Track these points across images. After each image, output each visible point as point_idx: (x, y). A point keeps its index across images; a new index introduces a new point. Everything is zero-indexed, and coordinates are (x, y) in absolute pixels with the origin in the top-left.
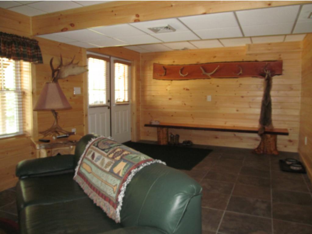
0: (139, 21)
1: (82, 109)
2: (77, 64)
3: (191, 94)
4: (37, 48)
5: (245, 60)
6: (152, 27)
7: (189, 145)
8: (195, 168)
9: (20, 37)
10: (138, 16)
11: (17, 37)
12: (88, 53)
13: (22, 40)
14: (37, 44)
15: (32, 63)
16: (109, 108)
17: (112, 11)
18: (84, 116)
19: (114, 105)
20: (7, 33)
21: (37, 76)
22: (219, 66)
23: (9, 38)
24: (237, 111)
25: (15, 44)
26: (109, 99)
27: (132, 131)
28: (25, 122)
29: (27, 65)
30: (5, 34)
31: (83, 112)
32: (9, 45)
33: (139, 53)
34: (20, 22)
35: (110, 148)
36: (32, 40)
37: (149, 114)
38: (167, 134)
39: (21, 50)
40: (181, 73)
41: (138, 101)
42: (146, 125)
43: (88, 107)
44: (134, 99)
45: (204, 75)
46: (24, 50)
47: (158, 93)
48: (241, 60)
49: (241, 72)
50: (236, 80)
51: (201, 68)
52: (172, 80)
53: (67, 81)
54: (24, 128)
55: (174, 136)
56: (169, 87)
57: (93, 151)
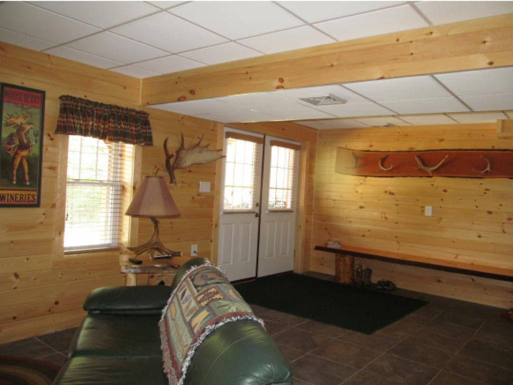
0: (282, 87)
1: (210, 216)
2: (207, 146)
3: (397, 201)
4: (146, 123)
5: (496, 147)
6: (306, 96)
7: (386, 287)
8: (379, 332)
9: (122, 109)
10: (281, 80)
11: (118, 108)
12: (227, 129)
13: (125, 112)
14: (147, 117)
15: (136, 145)
16: (256, 216)
17: (247, 73)
18: (214, 226)
19: (267, 212)
20: (104, 102)
21: (142, 163)
22: (447, 156)
23: (106, 110)
24: (479, 236)
25: (114, 119)
26: (258, 201)
27: (295, 256)
28: (121, 230)
29: (130, 148)
30: (102, 105)
31: (211, 221)
32: (105, 120)
33: (317, 130)
34: (125, 88)
35: (207, 285)
36: (139, 112)
37: (326, 229)
38: (352, 266)
39: (121, 127)
40: (382, 165)
41: (309, 208)
42: (317, 248)
43: (221, 213)
44: (302, 203)
45: (420, 170)
46: (126, 127)
47: (342, 197)
48: (488, 146)
49: (488, 169)
50: (480, 181)
51: (416, 158)
52: (366, 176)
53: (190, 171)
54: (119, 239)
55: (362, 270)
56: (362, 186)
57: (186, 287)
